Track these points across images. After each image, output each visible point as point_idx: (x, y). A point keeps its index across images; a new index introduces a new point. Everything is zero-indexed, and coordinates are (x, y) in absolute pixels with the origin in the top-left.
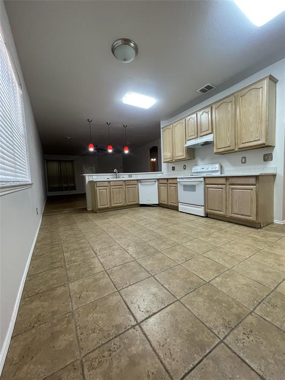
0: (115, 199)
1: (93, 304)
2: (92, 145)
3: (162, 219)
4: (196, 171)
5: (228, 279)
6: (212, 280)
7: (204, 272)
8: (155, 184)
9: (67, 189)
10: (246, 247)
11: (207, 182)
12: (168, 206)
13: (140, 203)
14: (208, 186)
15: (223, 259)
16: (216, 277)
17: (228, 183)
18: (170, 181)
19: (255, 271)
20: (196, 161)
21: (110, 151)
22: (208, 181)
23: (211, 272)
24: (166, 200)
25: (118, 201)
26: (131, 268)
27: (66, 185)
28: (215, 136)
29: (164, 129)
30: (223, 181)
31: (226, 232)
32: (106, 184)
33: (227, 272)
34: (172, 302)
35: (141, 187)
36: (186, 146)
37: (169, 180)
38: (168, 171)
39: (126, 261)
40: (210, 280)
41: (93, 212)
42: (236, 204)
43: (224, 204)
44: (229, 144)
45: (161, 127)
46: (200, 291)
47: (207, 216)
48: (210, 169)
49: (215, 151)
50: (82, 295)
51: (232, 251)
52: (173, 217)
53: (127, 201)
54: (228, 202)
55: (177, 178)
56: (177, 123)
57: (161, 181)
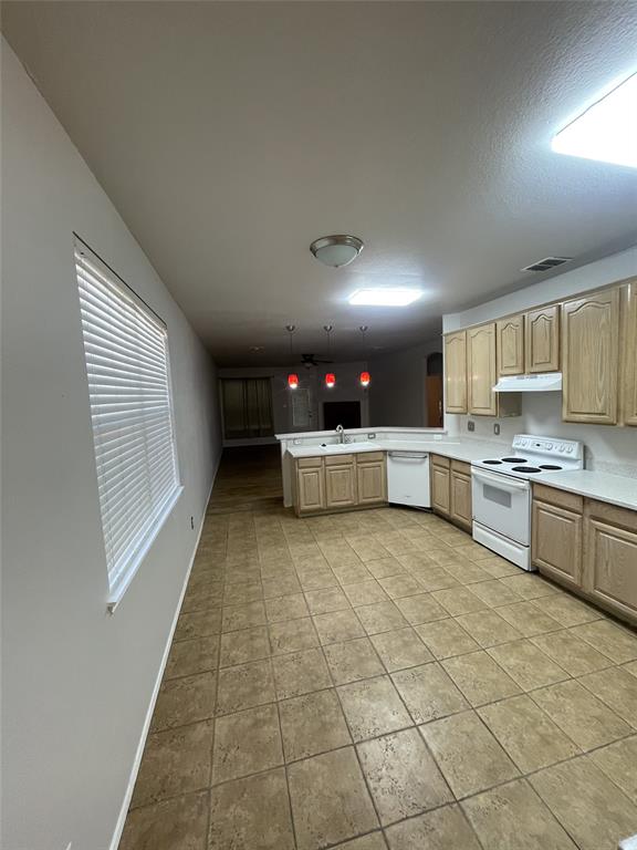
0: (335, 490)
1: (240, 782)
2: (294, 377)
3: (425, 565)
4: (520, 447)
5: (505, 807)
6: (469, 797)
7: (461, 767)
8: (421, 463)
9: (257, 433)
10: (598, 712)
11: (537, 494)
12: (449, 517)
13: (390, 501)
14: (539, 503)
15: (521, 737)
16: (482, 792)
17: (588, 511)
18: (455, 466)
19: (583, 803)
20: (524, 423)
21: (330, 385)
22: (539, 492)
23: (475, 773)
24: (446, 504)
25: (342, 496)
26: (321, 708)
27: (256, 427)
28: (566, 379)
29: (450, 337)
30: (576, 504)
31: (565, 641)
32: (317, 462)
33: (512, 785)
34: (367, 830)
35: (392, 468)
36: (495, 389)
37: (454, 463)
38: (459, 428)
39: (317, 686)
40: (466, 795)
41: (293, 513)
42: (607, 569)
43: (577, 560)
44: (600, 407)
45: (445, 332)
46: (433, 820)
47: (536, 571)
48: (555, 451)
49: (565, 416)
50: (228, 757)
51: (555, 718)
52: (452, 558)
53: (361, 496)
54: (585, 556)
55: (470, 464)
56: (478, 330)
57: (436, 460)
